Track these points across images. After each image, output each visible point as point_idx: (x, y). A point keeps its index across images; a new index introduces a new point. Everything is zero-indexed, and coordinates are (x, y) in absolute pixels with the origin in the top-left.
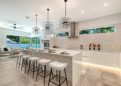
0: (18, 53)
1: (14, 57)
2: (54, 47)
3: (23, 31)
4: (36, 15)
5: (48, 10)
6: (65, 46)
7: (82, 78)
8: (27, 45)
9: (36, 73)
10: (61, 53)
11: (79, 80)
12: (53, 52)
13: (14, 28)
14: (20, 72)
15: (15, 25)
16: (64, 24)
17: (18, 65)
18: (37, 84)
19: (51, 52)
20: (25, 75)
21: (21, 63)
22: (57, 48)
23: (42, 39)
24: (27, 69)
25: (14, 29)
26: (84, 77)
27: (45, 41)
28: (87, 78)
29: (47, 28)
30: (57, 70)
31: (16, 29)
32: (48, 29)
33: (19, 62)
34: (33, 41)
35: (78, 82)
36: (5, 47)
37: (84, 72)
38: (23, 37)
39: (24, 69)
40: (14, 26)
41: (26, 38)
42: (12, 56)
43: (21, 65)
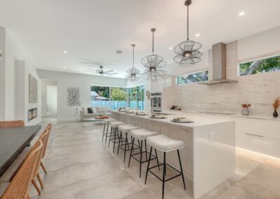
0: (106, 118)
1: (100, 124)
2: (173, 108)
3: (114, 76)
4: (133, 45)
5: (153, 30)
6: (199, 105)
7: (228, 185)
8: (123, 102)
9: (128, 154)
10: (172, 119)
11: (218, 186)
12: (159, 117)
13: (101, 73)
14: (107, 149)
15: (101, 67)
16: (184, 56)
17: (105, 137)
18: (128, 171)
19: (157, 117)
20: (113, 154)
21: (109, 135)
22: (180, 109)
23: (148, 92)
24: (117, 145)
25: (100, 75)
26: (237, 184)
27: (152, 94)
28: (243, 188)
29: (151, 68)
30: (165, 153)
31: (104, 75)
32: (153, 70)
33: (105, 132)
34: (134, 95)
35: (214, 189)
36: (89, 107)
37: (239, 173)
38: (116, 88)
39: (112, 144)
40: (100, 69)
41: (121, 89)
42: (98, 122)
43: (108, 138)
